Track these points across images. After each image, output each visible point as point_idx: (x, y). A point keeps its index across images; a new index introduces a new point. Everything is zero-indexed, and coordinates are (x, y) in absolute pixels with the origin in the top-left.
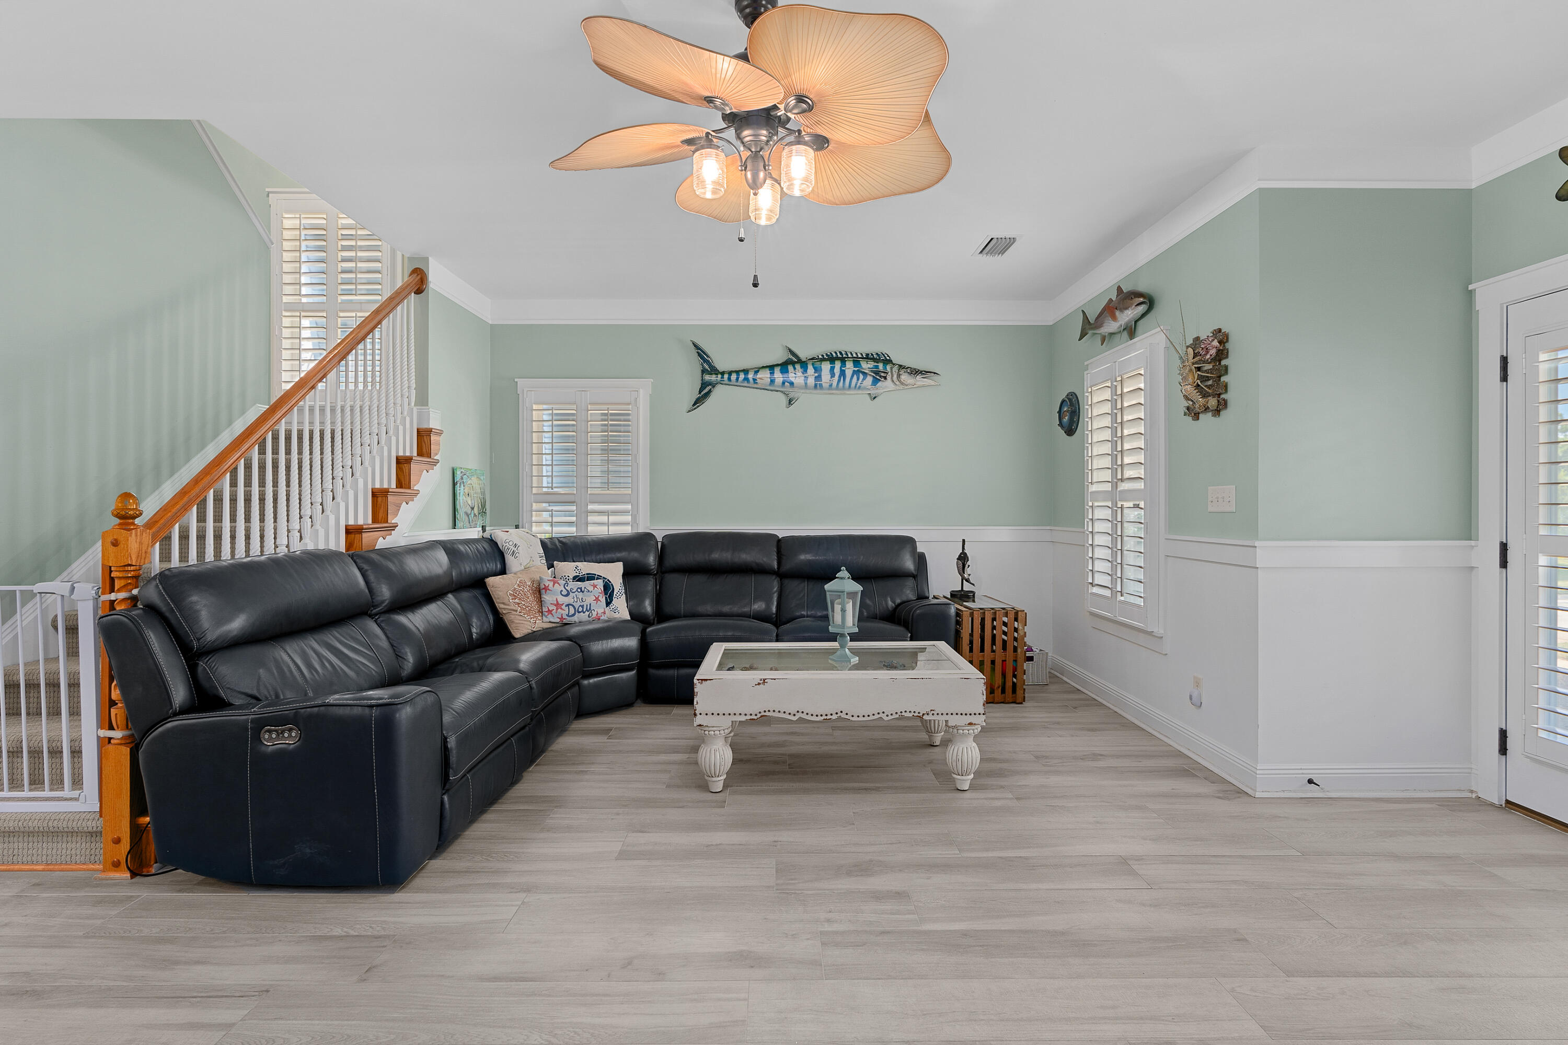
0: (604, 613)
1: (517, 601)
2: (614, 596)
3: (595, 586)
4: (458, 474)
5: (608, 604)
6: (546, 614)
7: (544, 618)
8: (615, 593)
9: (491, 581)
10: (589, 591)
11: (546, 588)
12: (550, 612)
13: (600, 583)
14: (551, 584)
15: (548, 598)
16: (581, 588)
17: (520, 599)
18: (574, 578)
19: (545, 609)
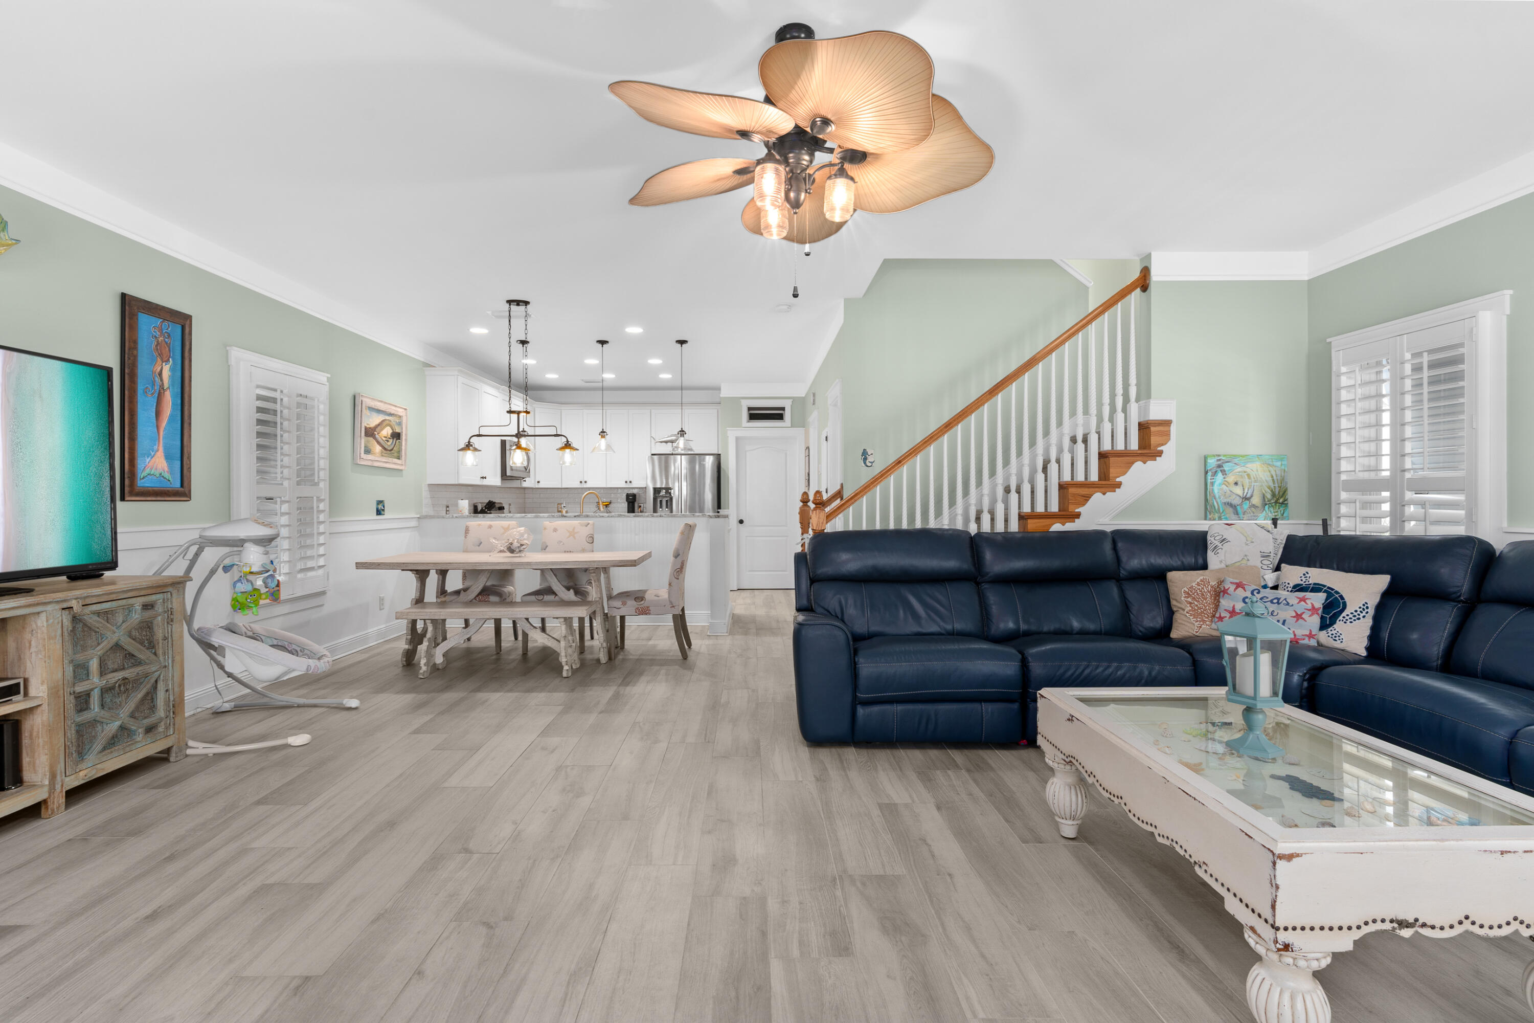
0: (1311, 636)
1: (1189, 600)
2: (1341, 618)
3: (1303, 600)
4: (1212, 462)
5: (1324, 626)
6: (1216, 620)
7: (1213, 624)
8: (1344, 614)
9: (1171, 575)
10: (1288, 604)
11: (1225, 592)
12: (1221, 619)
13: (1318, 599)
14: (1233, 587)
15: (1225, 603)
16: (1279, 599)
17: (1194, 598)
18: (1295, 586)
19: (1217, 615)
